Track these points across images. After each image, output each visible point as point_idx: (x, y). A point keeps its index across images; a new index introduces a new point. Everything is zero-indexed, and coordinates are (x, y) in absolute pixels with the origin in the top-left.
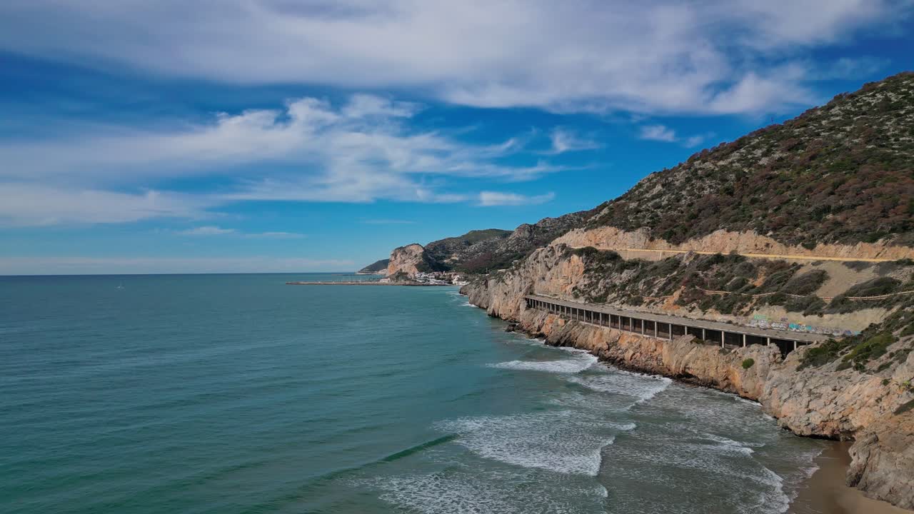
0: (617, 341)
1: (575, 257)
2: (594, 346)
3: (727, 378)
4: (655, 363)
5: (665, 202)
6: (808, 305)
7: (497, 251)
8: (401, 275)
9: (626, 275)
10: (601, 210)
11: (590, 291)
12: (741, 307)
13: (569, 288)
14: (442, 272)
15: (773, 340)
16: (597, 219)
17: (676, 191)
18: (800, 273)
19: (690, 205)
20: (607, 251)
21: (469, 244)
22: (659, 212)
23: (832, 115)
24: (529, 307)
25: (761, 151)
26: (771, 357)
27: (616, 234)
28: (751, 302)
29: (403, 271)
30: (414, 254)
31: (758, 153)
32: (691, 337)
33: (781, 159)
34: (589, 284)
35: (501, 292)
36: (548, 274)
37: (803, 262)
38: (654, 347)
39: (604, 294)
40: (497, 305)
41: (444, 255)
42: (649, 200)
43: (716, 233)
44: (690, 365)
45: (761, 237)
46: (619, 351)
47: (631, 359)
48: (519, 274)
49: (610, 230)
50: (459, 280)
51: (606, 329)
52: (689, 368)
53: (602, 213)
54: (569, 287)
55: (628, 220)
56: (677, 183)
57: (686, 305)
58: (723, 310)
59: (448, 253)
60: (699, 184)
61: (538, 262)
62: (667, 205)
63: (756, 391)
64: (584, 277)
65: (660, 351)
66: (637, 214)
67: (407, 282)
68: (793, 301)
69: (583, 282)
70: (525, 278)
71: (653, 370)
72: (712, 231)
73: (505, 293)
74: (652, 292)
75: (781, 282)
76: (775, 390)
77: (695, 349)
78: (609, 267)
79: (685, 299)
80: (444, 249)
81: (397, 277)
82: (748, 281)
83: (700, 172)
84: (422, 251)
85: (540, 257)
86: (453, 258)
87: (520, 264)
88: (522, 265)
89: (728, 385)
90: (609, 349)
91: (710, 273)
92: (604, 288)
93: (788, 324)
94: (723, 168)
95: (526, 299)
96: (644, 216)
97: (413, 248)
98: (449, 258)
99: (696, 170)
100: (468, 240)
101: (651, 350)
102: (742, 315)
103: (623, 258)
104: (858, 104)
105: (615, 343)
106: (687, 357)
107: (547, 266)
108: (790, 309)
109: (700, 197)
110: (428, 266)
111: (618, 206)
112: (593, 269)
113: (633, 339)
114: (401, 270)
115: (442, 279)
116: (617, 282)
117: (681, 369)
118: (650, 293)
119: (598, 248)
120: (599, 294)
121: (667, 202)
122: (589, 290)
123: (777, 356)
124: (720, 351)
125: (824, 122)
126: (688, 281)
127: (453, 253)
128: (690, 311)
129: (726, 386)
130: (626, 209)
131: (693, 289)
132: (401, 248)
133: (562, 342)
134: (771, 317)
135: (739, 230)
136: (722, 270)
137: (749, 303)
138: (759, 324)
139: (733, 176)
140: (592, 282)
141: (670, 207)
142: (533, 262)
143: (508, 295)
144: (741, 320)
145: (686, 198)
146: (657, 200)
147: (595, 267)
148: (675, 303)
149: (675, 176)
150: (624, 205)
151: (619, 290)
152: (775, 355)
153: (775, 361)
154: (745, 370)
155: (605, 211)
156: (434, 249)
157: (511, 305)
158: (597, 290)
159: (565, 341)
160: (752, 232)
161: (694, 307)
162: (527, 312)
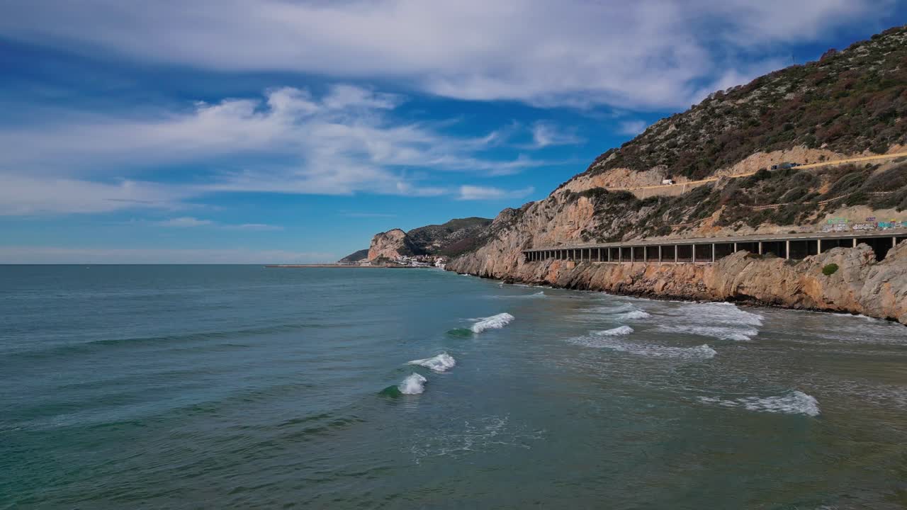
0: (642, 275)
1: (583, 199)
2: (611, 285)
3: (799, 291)
4: (695, 290)
5: (681, 141)
6: (902, 200)
7: (480, 236)
8: (382, 259)
9: (642, 213)
10: (608, 157)
11: (602, 233)
12: (805, 216)
13: (576, 234)
14: (425, 256)
15: (860, 241)
16: (603, 165)
17: (692, 130)
18: (880, 171)
19: (710, 142)
20: (619, 192)
21: (450, 231)
22: (675, 150)
23: (859, 53)
24: (528, 261)
25: (784, 88)
26: (862, 258)
27: (628, 175)
28: (818, 210)
29: (384, 256)
30: (395, 239)
31: (782, 89)
32: (743, 253)
33: (809, 92)
34: (599, 226)
35: (495, 249)
36: (551, 224)
37: (879, 162)
38: (692, 273)
39: (619, 234)
40: (491, 263)
41: (425, 242)
42: (662, 141)
43: (751, 157)
44: (746, 283)
45: (813, 151)
46: (647, 284)
47: (663, 289)
48: (516, 228)
49: (620, 172)
50: (442, 262)
51: (627, 264)
52: (743, 288)
53: (609, 159)
54: (576, 232)
55: (640, 161)
56: (692, 123)
57: (730, 224)
58: (781, 222)
59: (430, 240)
60: (717, 122)
61: (537, 214)
62: (684, 144)
63: (844, 300)
64: (594, 219)
65: (700, 277)
66: (650, 154)
67: (389, 265)
68: (878, 198)
69: (592, 225)
70: (522, 233)
71: (693, 296)
72: (746, 156)
73: (501, 251)
74: (681, 220)
75: (857, 183)
76: (886, 285)
77: (751, 265)
78: (623, 208)
79: (727, 219)
80: (425, 234)
81: (379, 262)
82: (808, 191)
83: (717, 111)
84: (403, 236)
85: (539, 209)
86: (435, 245)
87: (516, 219)
88: (519, 220)
89: (800, 300)
90: (633, 283)
91: (755, 190)
92: (618, 227)
93: (877, 224)
94: (743, 106)
95: (524, 253)
96: (659, 156)
97: (395, 233)
98: (431, 244)
99: (713, 109)
100: (449, 228)
101: (689, 277)
102: (808, 224)
103: (638, 197)
104: (884, 43)
105: (640, 276)
106: (741, 274)
107: (547, 217)
108: (875, 207)
109: (720, 133)
110: (409, 251)
111: (627, 149)
112: (604, 211)
113: (663, 268)
114: (382, 255)
115: (425, 262)
116: (633, 221)
117: (732, 290)
118: (678, 222)
119: (608, 189)
120: (613, 235)
121: (683, 141)
122: (600, 232)
123: (870, 257)
124: (786, 263)
125: (850, 59)
126: (729, 200)
127: (434, 240)
128: (736, 230)
129: (796, 303)
130: (636, 151)
131: (736, 207)
132: (382, 233)
133: (573, 284)
134: (852, 218)
135: (782, 148)
136: (770, 185)
137: (815, 211)
138: (835, 229)
139: (756, 112)
140: (603, 224)
141: (687, 144)
142: (532, 215)
143: (504, 252)
144: (809, 228)
145: (704, 136)
146: (673, 140)
147: (606, 208)
148: (715, 224)
149: (690, 116)
150: (634, 148)
151: (636, 227)
152: (866, 256)
153: (867, 263)
154: (826, 277)
155: (612, 156)
156: (415, 236)
157: (507, 261)
158: (610, 231)
159: (576, 284)
160: (801, 147)
161: (741, 226)
162: (527, 266)
